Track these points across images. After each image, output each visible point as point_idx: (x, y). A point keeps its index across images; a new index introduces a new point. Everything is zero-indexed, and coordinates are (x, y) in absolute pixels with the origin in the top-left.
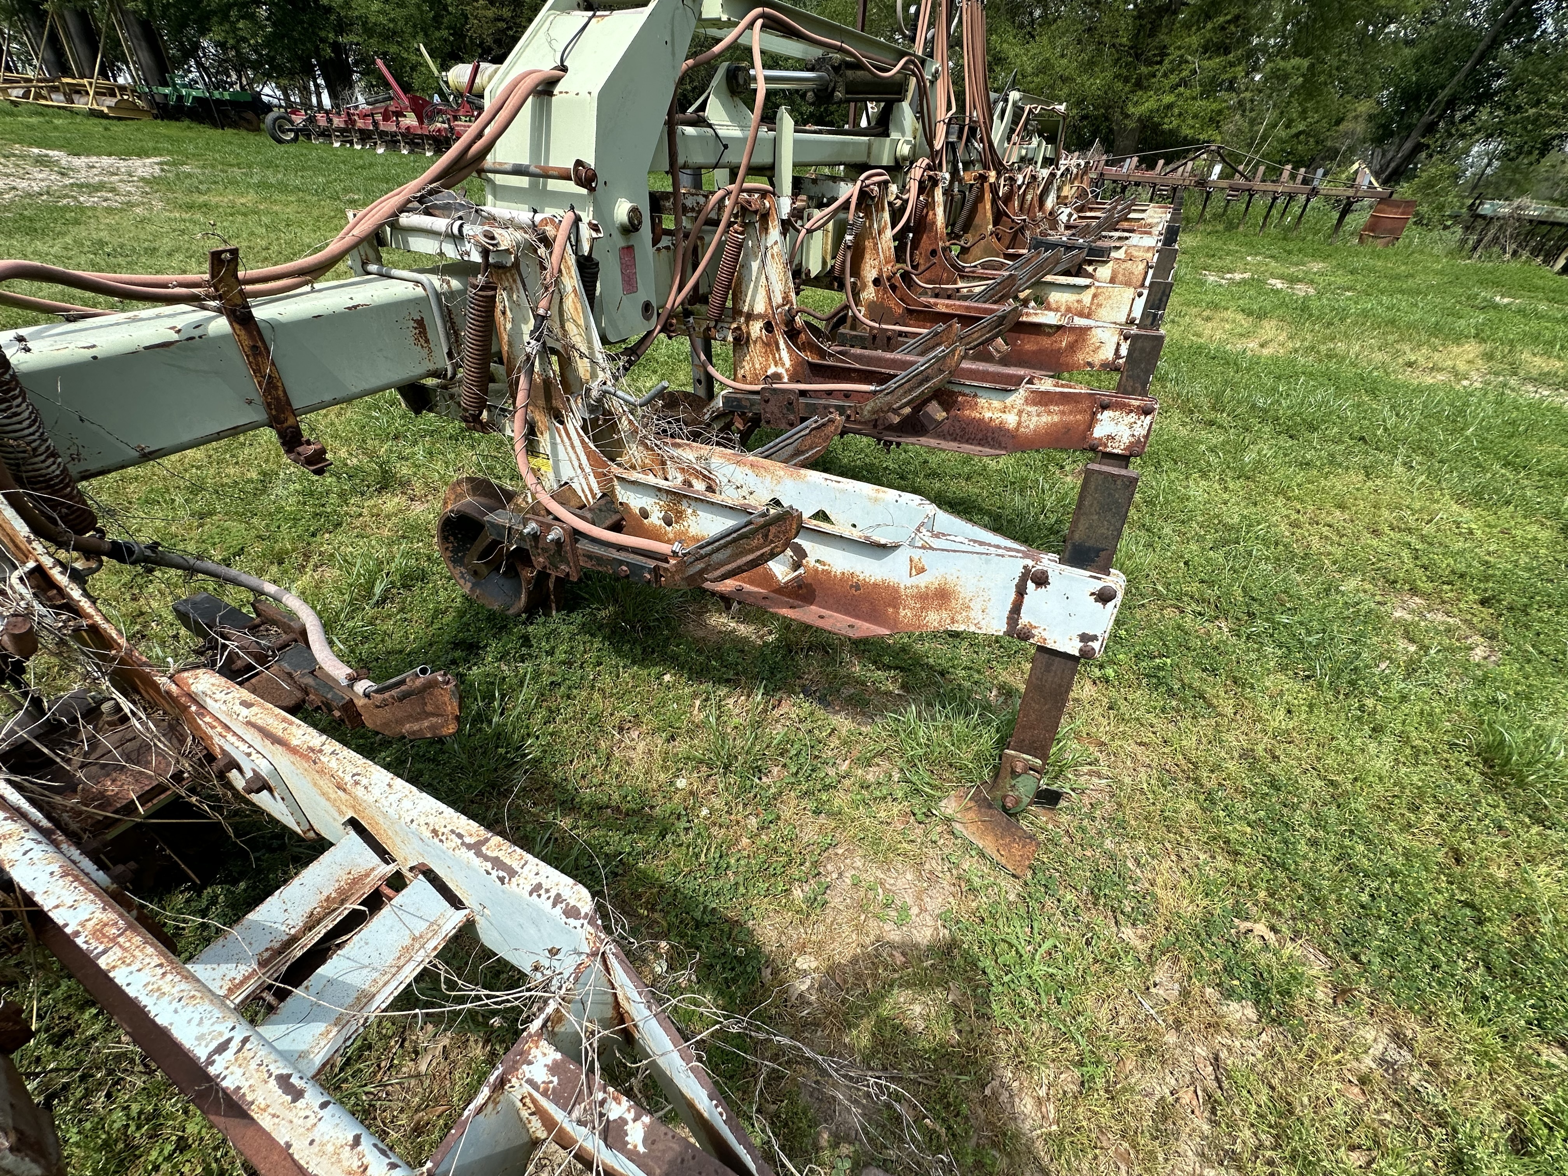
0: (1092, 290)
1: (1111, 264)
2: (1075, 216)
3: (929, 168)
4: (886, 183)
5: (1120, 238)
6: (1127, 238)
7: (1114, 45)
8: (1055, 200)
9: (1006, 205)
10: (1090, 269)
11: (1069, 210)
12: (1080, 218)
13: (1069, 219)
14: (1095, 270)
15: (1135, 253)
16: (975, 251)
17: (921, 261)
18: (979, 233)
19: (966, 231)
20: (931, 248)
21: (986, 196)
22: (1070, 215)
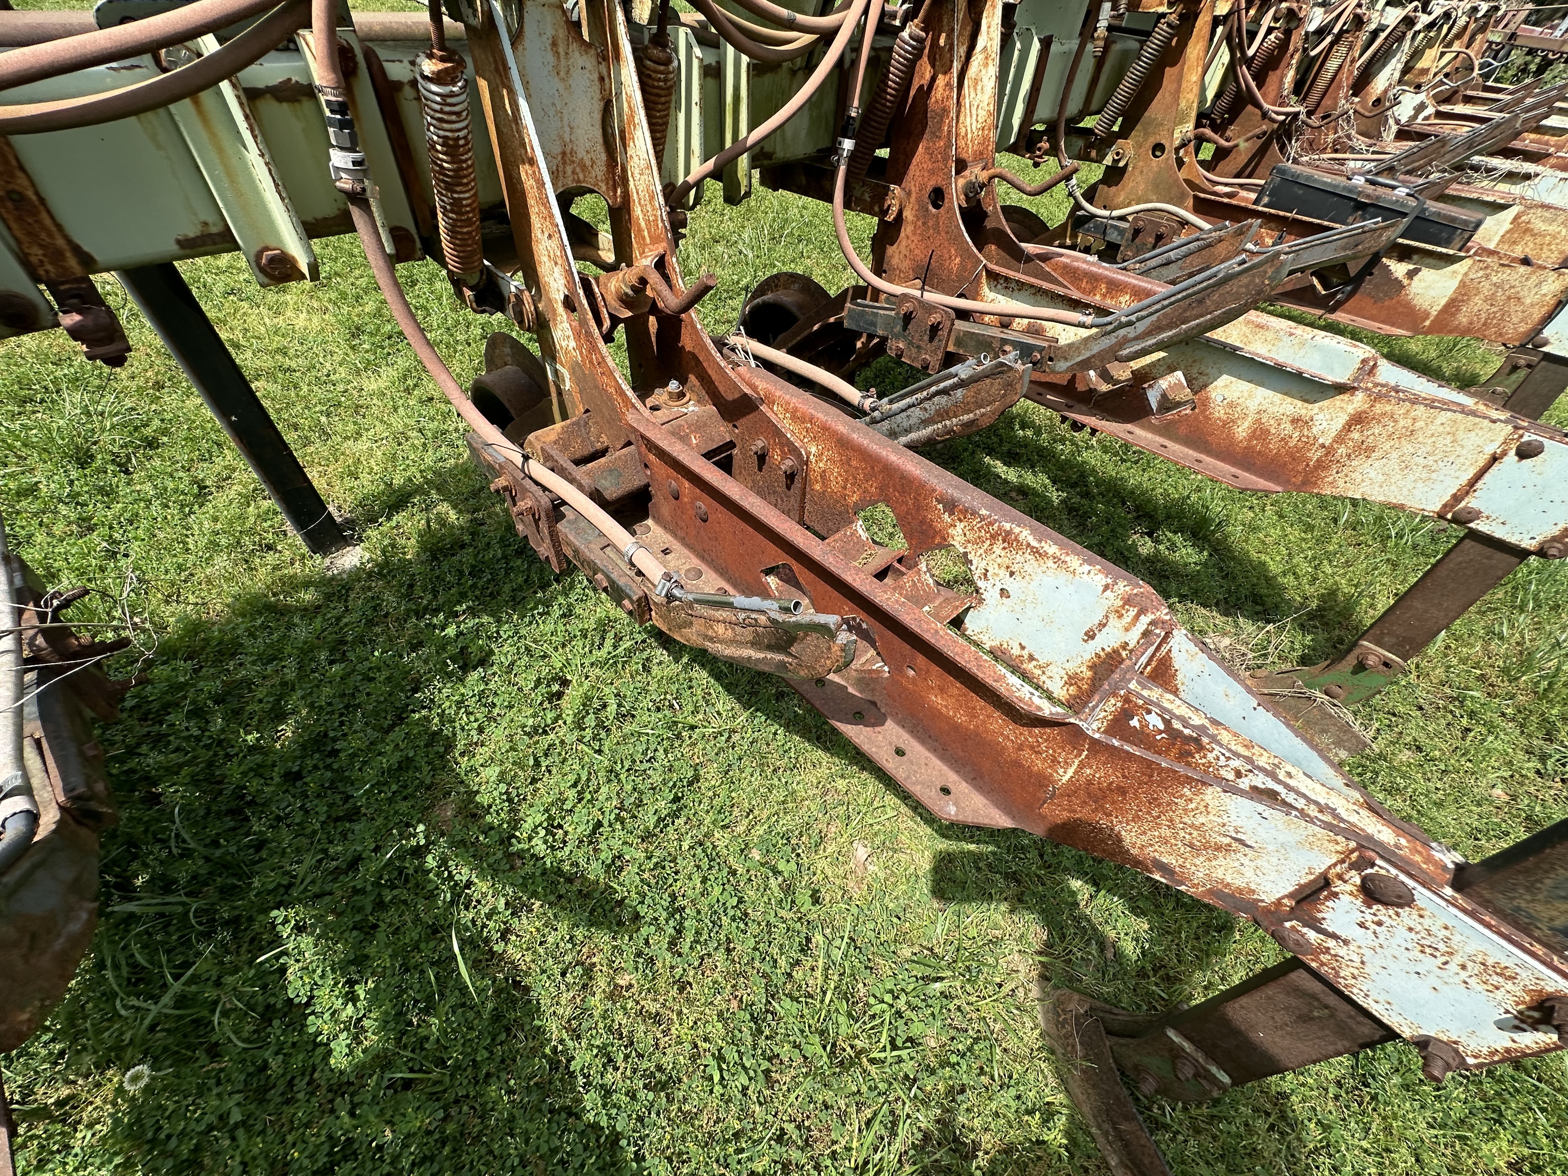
1: (1464, 266)
2: (1430, 110)
5: (1510, 176)
6: (1527, 177)
8: (1397, 75)
9: (1260, 78)
10: (1399, 269)
11: (1422, 97)
12: (1439, 115)
13: (1415, 117)
14: (1411, 274)
15: (1539, 225)
16: (1133, 182)
17: (908, 214)
18: (1152, 141)
19: (1124, 133)
20: (931, 185)
21: (1194, 50)
22: (1422, 107)
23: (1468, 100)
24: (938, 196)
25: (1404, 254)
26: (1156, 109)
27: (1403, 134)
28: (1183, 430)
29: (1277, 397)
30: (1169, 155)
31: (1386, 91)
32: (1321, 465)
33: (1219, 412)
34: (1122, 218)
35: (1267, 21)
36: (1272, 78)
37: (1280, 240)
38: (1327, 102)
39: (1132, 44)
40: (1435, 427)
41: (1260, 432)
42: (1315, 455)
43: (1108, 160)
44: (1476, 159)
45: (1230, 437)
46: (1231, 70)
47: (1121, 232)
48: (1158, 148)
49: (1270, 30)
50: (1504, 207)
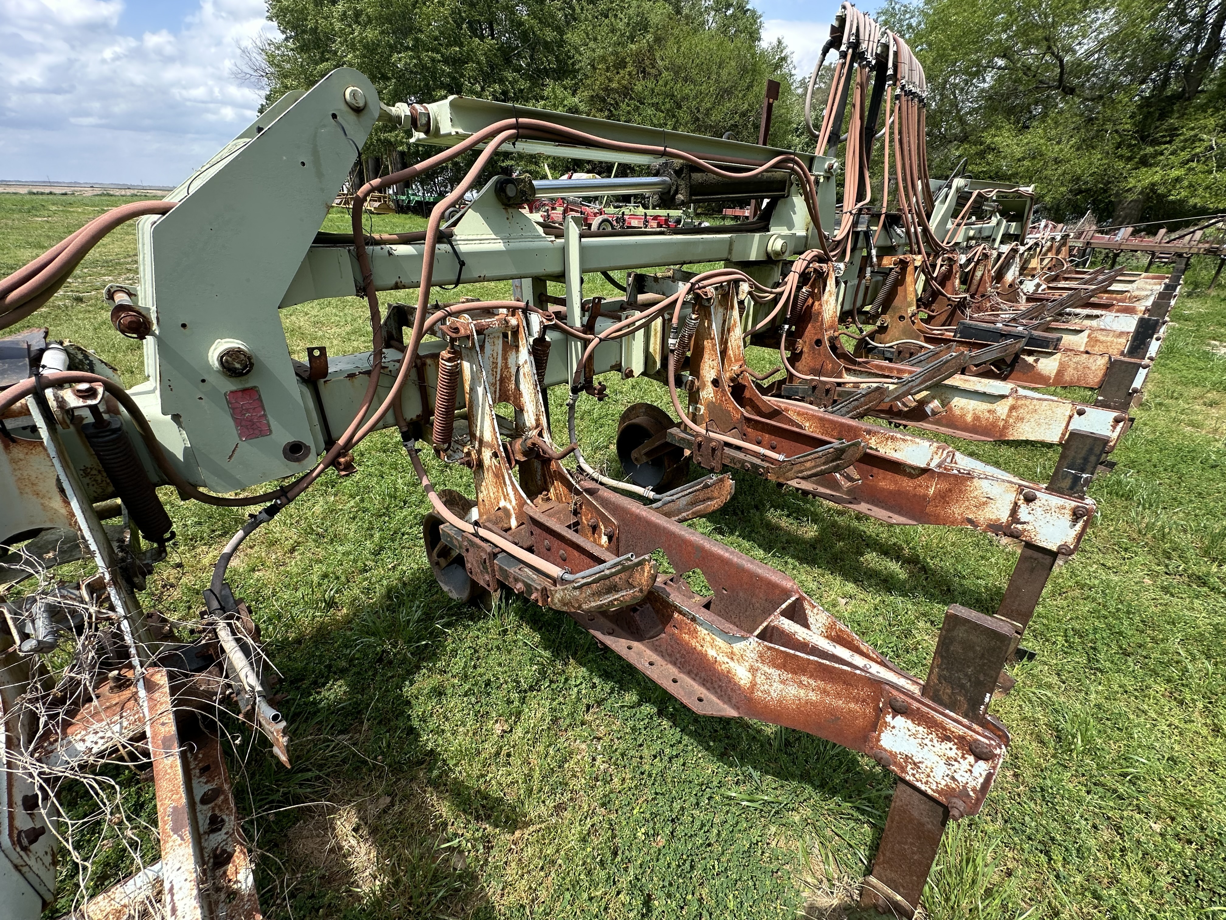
0: (1010, 401)
1: (1058, 356)
2: (1044, 286)
3: (820, 259)
4: (737, 282)
5: (1088, 317)
6: (1097, 317)
7: (1117, 131)
8: (1017, 273)
9: (943, 284)
10: (1030, 359)
11: (1037, 281)
12: (1049, 288)
13: (1037, 290)
14: (1036, 361)
15: (1102, 338)
16: (893, 331)
17: (805, 349)
18: (898, 315)
19: (884, 312)
20: (816, 338)
21: (909, 279)
22: (1038, 286)
23: (1066, 279)
24: (819, 342)
25: (1030, 353)
26: (897, 302)
27: (1029, 300)
28: (944, 422)
29: (979, 403)
30: (907, 321)
31: (1014, 281)
32: (1005, 427)
33: (957, 412)
34: (891, 347)
35: (939, 262)
36: (949, 284)
37: (970, 351)
38: (980, 289)
39: (879, 278)
40: (1043, 407)
41: (976, 418)
42: (1001, 424)
43: (878, 324)
44: (1068, 310)
45: (965, 421)
46: (927, 282)
47: (892, 353)
48: (902, 318)
49: (942, 266)
50: (1081, 331)
